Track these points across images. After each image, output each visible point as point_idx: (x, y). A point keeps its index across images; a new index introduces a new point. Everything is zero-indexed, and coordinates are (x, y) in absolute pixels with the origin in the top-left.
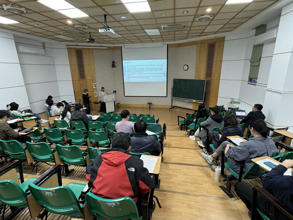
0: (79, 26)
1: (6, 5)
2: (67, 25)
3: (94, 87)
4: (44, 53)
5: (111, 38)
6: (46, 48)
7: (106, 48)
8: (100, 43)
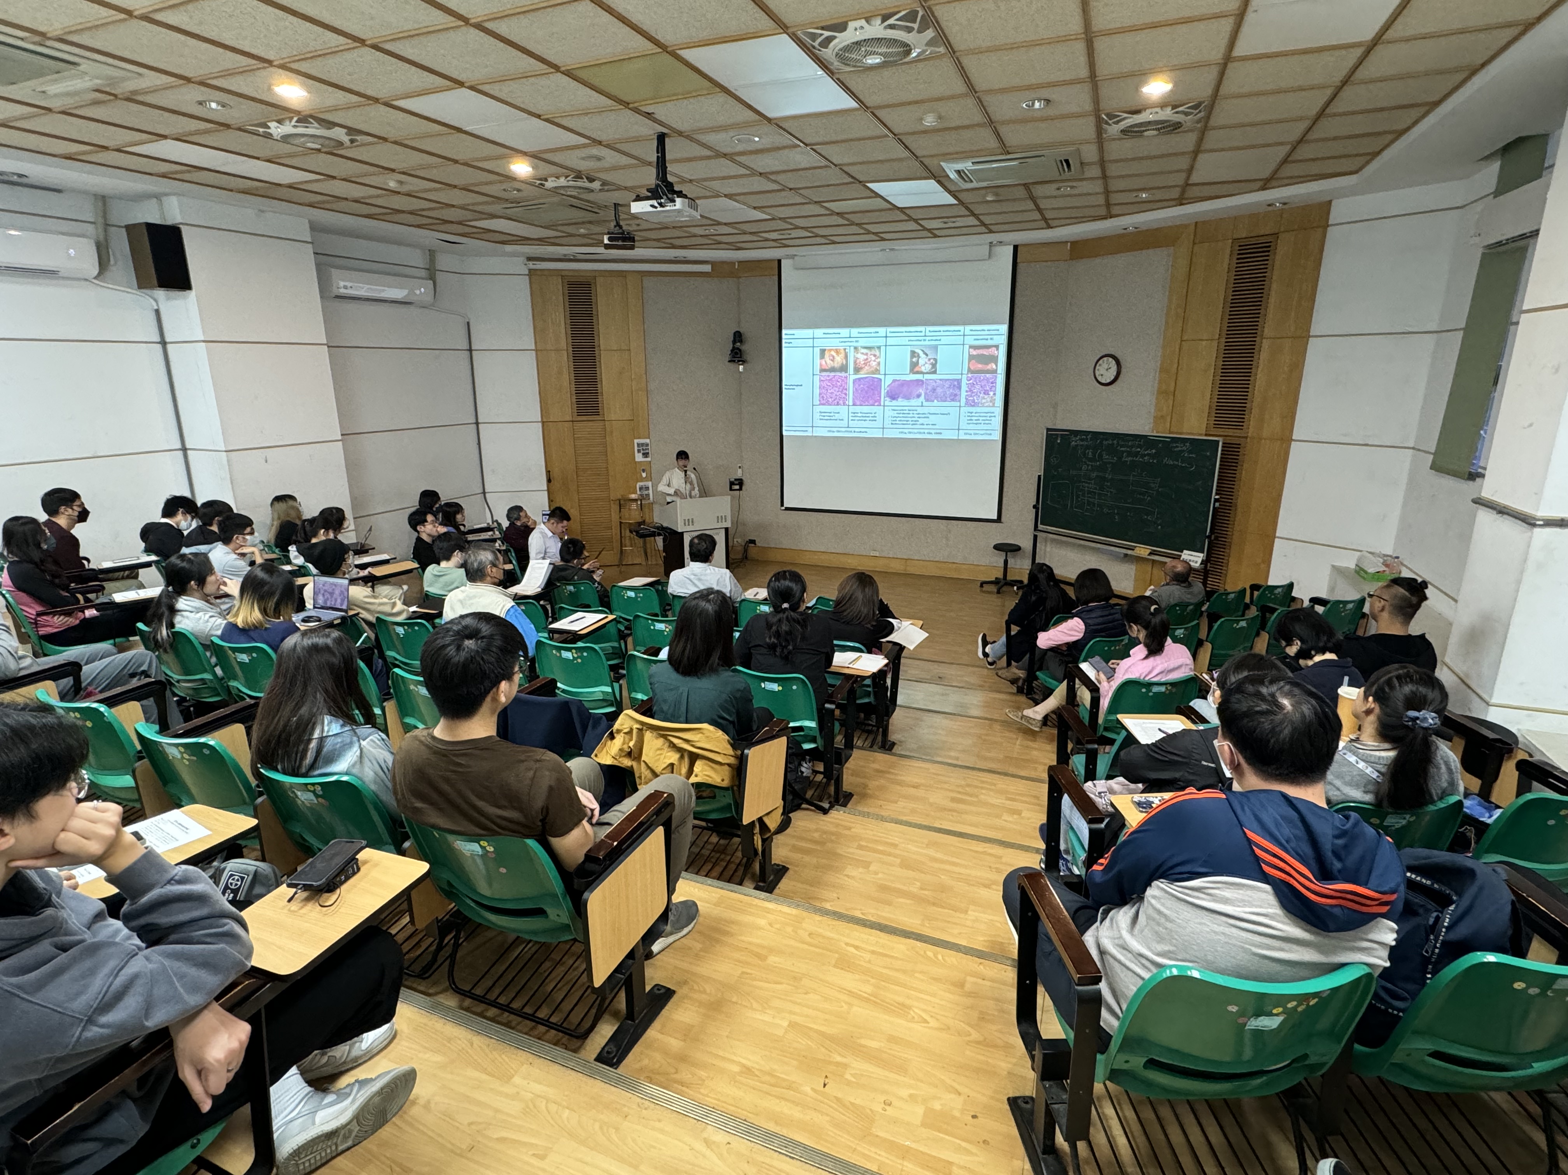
0: (562, 182)
1: (280, 122)
2: (511, 178)
3: (639, 457)
4: (429, 298)
5: (719, 223)
6: (440, 277)
7: (707, 268)
8: (674, 247)
